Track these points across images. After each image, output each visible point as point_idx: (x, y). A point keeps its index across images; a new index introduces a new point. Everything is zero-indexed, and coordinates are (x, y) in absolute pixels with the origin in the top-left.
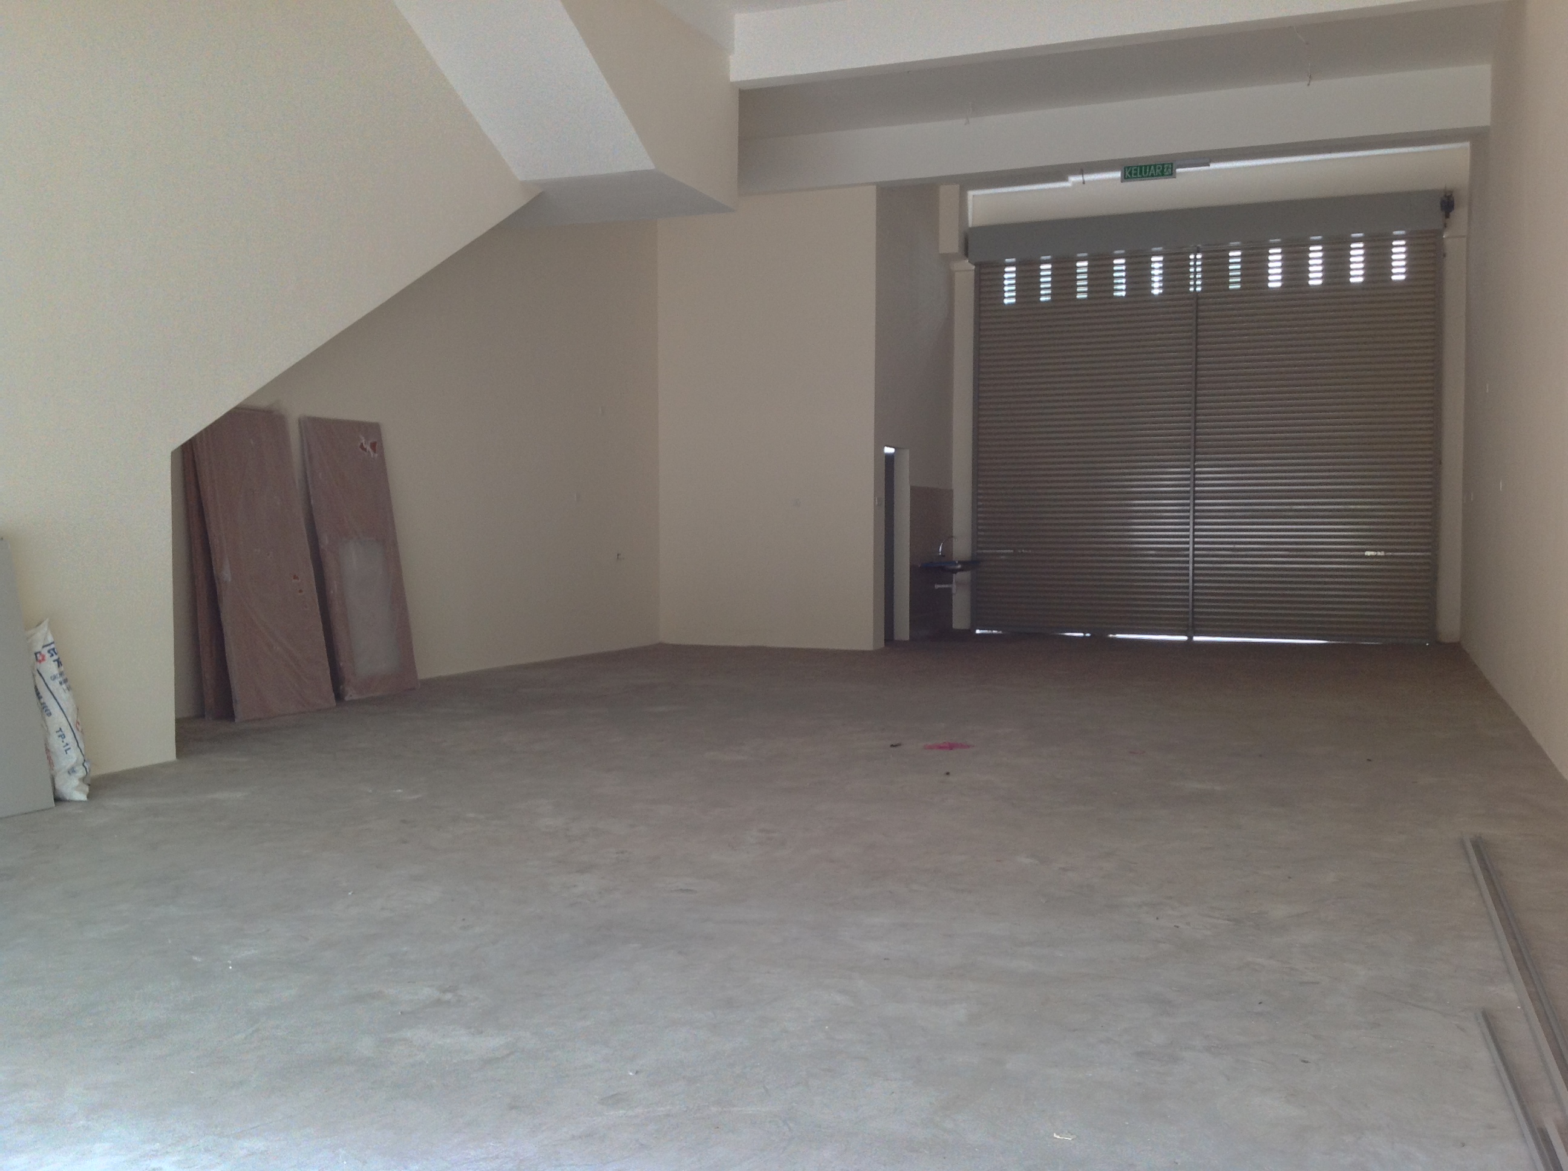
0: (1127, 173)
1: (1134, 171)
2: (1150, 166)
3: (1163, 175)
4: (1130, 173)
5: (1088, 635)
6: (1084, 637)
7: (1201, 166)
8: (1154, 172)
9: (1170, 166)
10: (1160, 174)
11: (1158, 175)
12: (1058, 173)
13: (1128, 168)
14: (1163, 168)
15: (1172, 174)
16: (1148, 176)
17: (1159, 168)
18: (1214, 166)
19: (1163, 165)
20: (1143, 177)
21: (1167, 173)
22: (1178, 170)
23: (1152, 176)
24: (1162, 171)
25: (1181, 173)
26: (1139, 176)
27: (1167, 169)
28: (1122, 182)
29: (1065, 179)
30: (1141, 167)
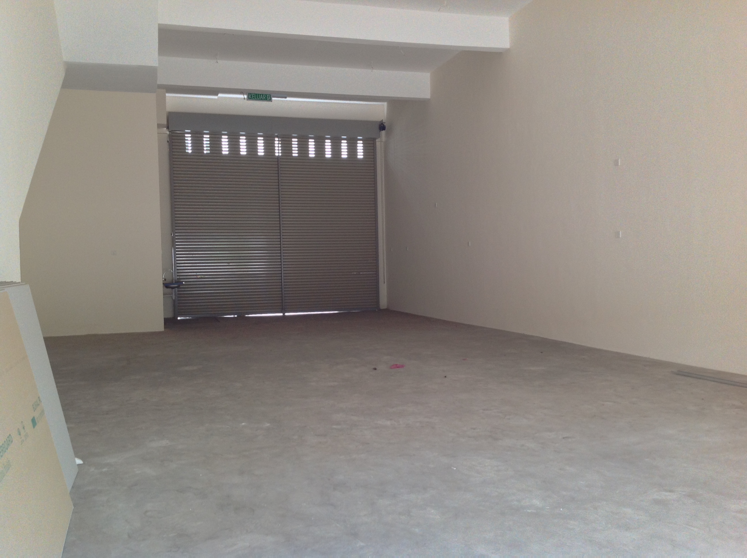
0: (250, 96)
1: (254, 96)
2: (260, 95)
3: (266, 100)
4: (251, 96)
5: (236, 316)
6: (234, 317)
7: (282, 98)
8: (262, 98)
9: (270, 96)
10: (265, 99)
11: (264, 100)
12: (214, 91)
13: (250, 94)
14: (266, 97)
15: (270, 100)
16: (260, 99)
17: (265, 96)
18: (288, 99)
19: (266, 95)
20: (257, 99)
21: (268, 99)
22: (273, 99)
23: (262, 99)
24: (266, 98)
25: (275, 100)
26: (255, 98)
27: (268, 97)
28: (247, 100)
29: (217, 95)
30: (256, 94)
